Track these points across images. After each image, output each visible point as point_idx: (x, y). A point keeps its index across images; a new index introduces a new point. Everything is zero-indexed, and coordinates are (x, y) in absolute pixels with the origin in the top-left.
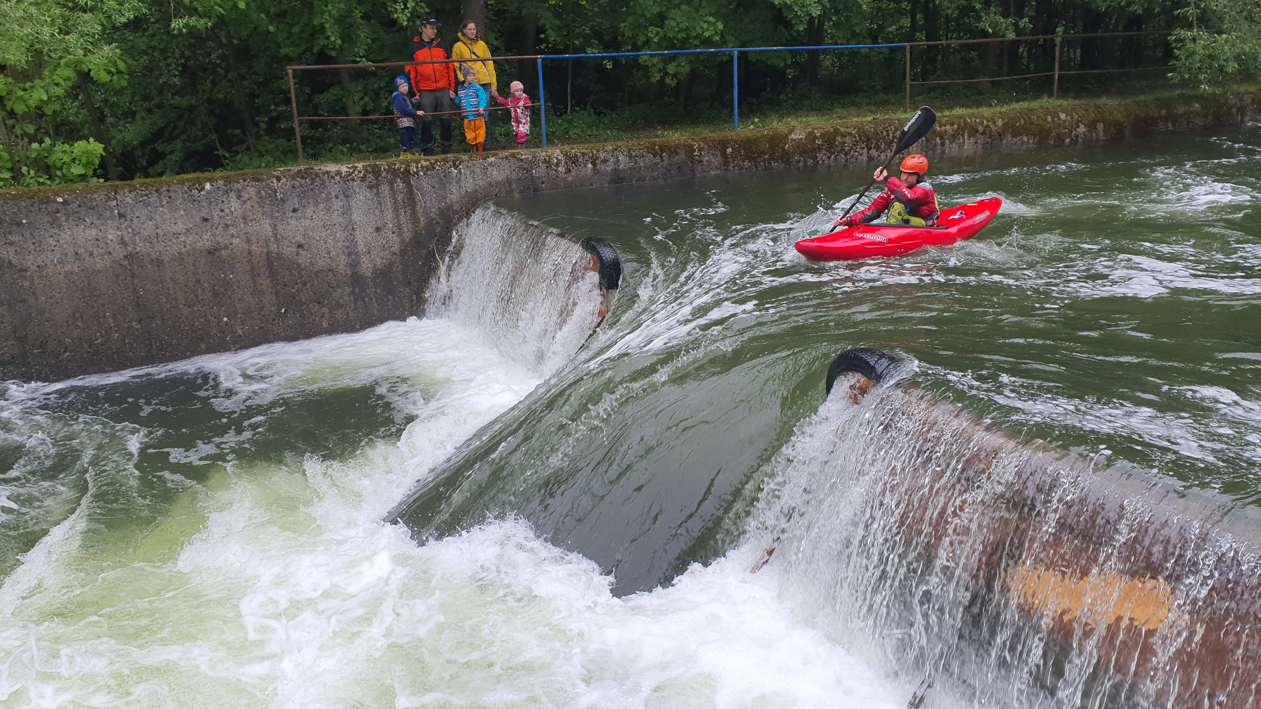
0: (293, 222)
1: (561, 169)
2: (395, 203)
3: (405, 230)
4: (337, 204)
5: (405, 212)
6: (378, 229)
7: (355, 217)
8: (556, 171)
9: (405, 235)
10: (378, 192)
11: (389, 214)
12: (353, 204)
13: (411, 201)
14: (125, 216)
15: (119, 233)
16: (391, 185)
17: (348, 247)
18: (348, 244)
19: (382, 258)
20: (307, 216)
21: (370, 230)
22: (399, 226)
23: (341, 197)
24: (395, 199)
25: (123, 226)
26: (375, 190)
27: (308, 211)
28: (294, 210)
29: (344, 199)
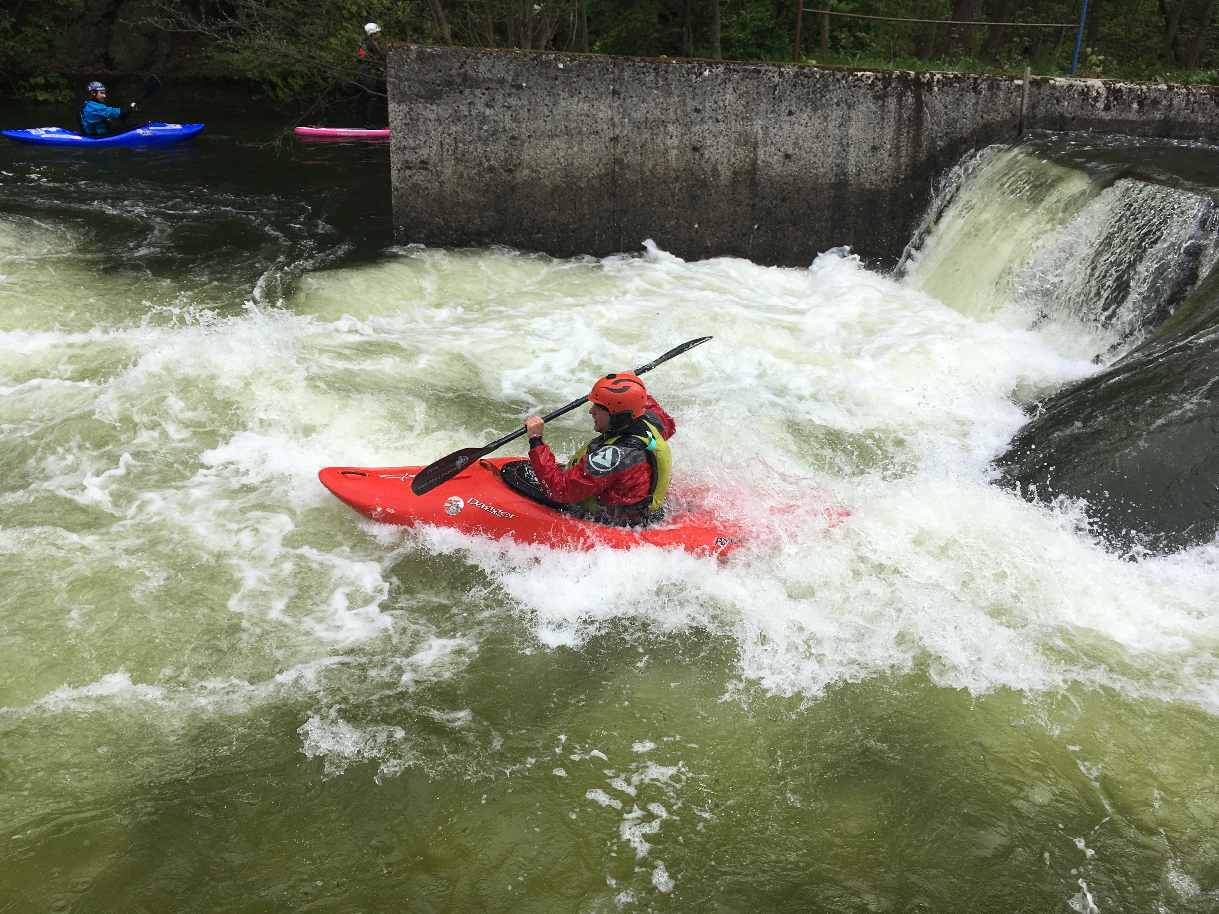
0: (786, 126)
1: (1100, 105)
2: (899, 120)
3: (904, 153)
4: (836, 114)
5: (908, 132)
6: (874, 149)
7: (852, 131)
8: (1093, 106)
9: (902, 160)
10: (883, 105)
11: (889, 133)
12: (853, 114)
13: (917, 120)
14: (619, 94)
15: (610, 112)
16: (900, 97)
17: (838, 166)
18: (838, 161)
19: (872, 184)
20: (802, 121)
21: (866, 148)
22: (897, 148)
23: (842, 105)
24: (900, 116)
25: (615, 105)
26: (880, 102)
27: (805, 116)
28: (790, 113)
29: (845, 108)
